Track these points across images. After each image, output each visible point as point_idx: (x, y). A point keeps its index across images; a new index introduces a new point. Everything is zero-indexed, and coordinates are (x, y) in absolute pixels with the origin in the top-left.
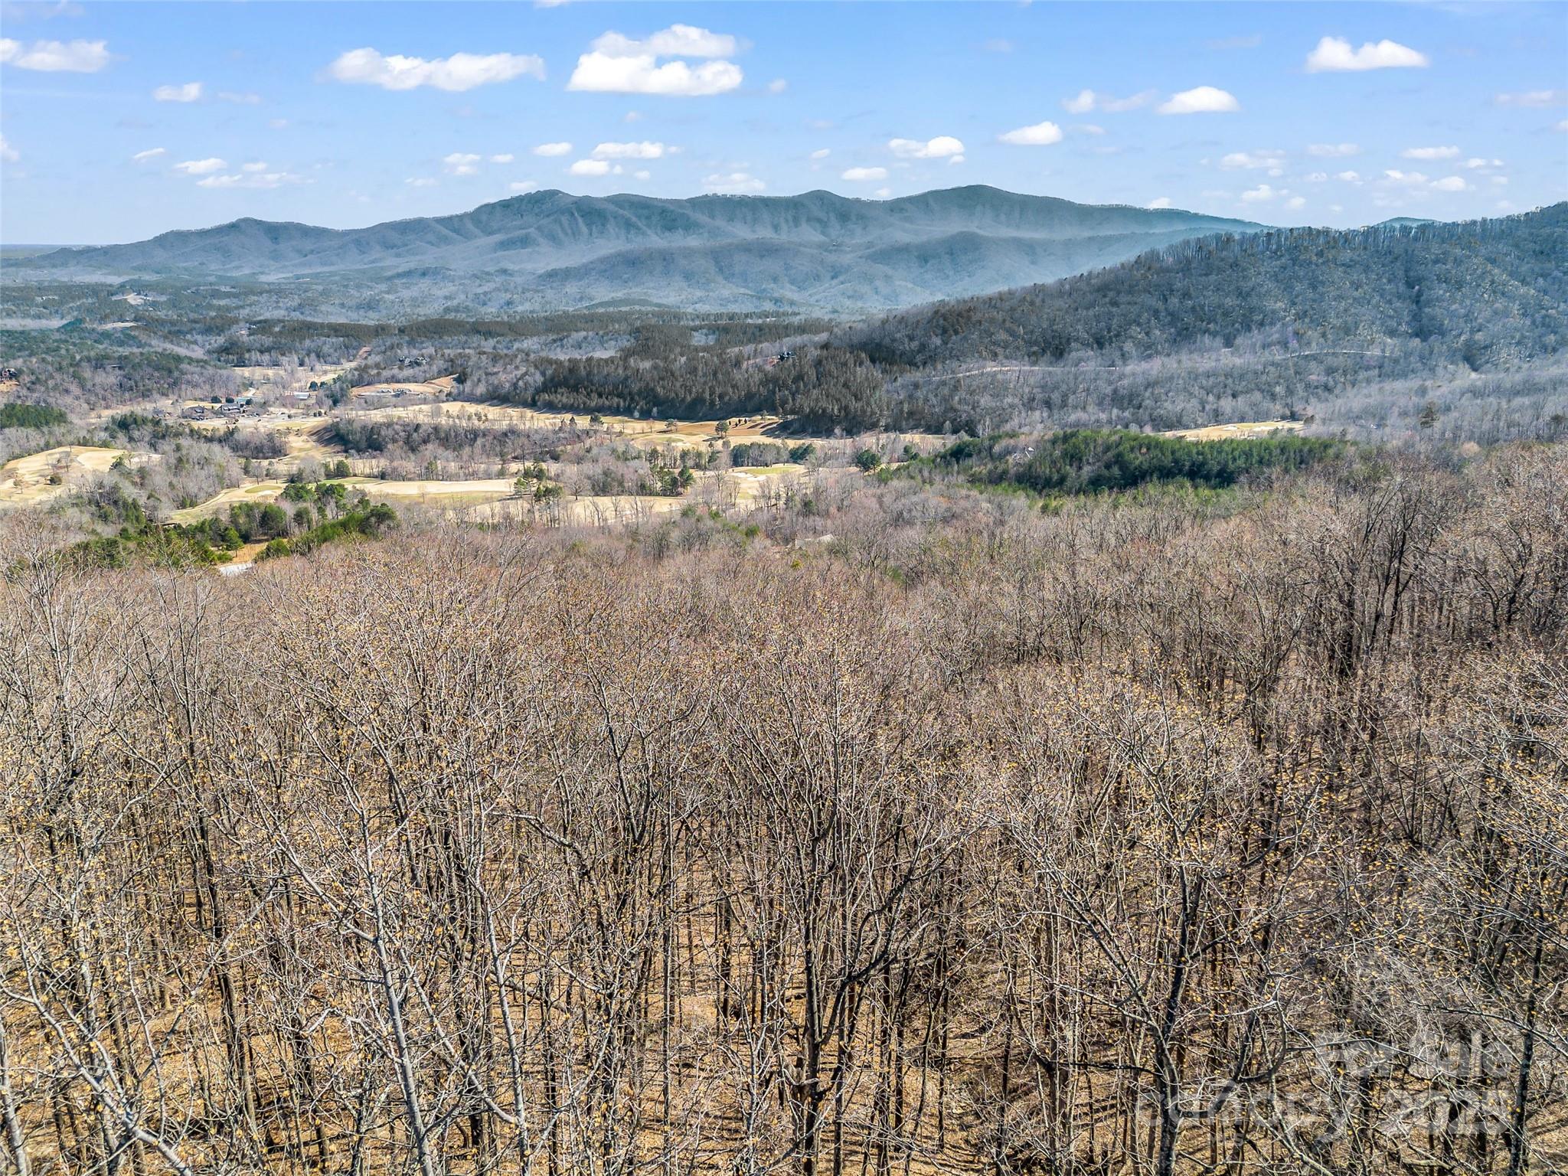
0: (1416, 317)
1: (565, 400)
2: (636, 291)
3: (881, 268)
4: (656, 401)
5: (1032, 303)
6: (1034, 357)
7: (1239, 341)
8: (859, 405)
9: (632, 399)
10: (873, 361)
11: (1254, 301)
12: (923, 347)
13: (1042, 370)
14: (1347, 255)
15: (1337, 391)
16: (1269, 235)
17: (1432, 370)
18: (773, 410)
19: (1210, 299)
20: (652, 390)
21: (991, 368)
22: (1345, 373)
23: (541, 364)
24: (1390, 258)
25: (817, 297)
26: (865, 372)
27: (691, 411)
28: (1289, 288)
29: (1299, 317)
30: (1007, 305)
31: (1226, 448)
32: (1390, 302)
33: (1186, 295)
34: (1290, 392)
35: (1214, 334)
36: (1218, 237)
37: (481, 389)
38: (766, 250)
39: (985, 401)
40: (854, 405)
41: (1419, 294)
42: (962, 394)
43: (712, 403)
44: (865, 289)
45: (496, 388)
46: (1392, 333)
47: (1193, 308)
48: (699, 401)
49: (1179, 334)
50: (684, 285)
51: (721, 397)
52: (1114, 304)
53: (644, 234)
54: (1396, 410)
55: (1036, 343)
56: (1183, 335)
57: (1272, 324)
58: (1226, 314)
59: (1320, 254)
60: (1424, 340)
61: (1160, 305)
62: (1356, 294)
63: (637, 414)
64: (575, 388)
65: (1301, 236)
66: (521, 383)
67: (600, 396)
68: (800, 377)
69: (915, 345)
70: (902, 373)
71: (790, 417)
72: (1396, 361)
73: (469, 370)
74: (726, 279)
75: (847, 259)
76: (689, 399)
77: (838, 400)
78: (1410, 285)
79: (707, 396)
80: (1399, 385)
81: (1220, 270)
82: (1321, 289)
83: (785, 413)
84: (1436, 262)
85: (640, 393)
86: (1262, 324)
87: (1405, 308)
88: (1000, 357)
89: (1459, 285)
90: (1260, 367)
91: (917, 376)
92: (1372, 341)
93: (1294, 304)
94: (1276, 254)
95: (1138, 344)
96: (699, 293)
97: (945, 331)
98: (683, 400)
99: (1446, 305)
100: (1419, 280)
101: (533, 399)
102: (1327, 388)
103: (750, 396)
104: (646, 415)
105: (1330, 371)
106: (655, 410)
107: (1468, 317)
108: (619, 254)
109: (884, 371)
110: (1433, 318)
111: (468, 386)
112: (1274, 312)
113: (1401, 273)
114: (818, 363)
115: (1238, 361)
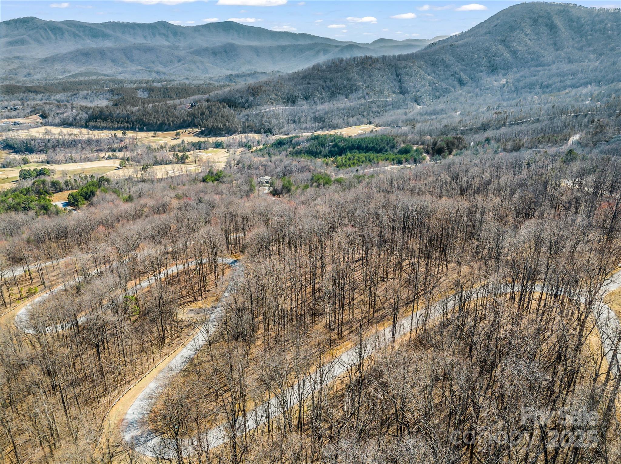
0: (400, 87)
1: (102, 125)
2: (91, 68)
3: (198, 58)
4: (144, 124)
5: (281, 84)
6: (286, 103)
7: (350, 96)
8: (229, 124)
9: (133, 123)
10: (230, 106)
11: (353, 82)
12: (247, 101)
13: (289, 108)
14: (378, 65)
15: (381, 113)
16: (354, 58)
17: (407, 105)
18: (196, 126)
19: (339, 81)
20: (142, 120)
21: (272, 108)
22: (383, 107)
23: (85, 109)
24: (390, 67)
25: (173, 70)
26: (227, 111)
27: (160, 127)
28: (362, 77)
29: (367, 87)
30: (272, 84)
31: (366, 140)
32: (392, 82)
33: (331, 80)
34: (368, 115)
35: (342, 94)
36: (338, 59)
37: (57, 121)
38: (147, 50)
39: (274, 121)
40: (228, 124)
41: (400, 79)
42: (265, 119)
43: (169, 124)
44: (193, 67)
45: (64, 120)
46: (394, 92)
47: (334, 85)
48: (163, 124)
49: (331, 94)
50: (112, 65)
51: (173, 122)
52: (309, 83)
53: (83, 39)
54: (400, 121)
55: (285, 98)
56: (333, 95)
57: (359, 90)
58: (345, 87)
59: (370, 65)
60: (404, 95)
61: (324, 84)
62: (382, 79)
63: (137, 130)
64: (105, 119)
65: (364, 58)
66: (78, 118)
67: (118, 122)
68: (203, 114)
69: (244, 100)
70: (241, 111)
71: (203, 129)
72: (396, 102)
73: (47, 112)
74: (131, 62)
75: (182, 53)
76: (158, 123)
77: (221, 122)
78: (397, 76)
79: (166, 121)
80: (399, 111)
81: (341, 71)
82: (372, 78)
83: (201, 127)
84: (404, 68)
85: (136, 121)
86: (356, 90)
87: (397, 85)
88: (274, 104)
89: (411, 76)
90: (358, 106)
91: (247, 112)
92: (389, 96)
93: (365, 83)
94: (357, 66)
95: (319, 98)
96: (121, 69)
97: (254, 95)
98: (156, 123)
99: (409, 83)
100: (400, 74)
101: (86, 124)
102: (379, 113)
103: (184, 121)
104: (141, 130)
105: (378, 107)
106: (145, 128)
107: (414, 87)
108: (77, 51)
109: (234, 110)
110: (405, 88)
111: (50, 119)
112: (359, 86)
113: (394, 72)
114: (208, 108)
115: (352, 104)
